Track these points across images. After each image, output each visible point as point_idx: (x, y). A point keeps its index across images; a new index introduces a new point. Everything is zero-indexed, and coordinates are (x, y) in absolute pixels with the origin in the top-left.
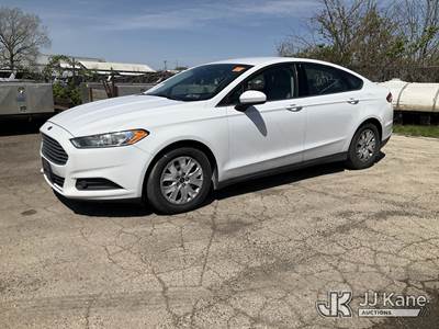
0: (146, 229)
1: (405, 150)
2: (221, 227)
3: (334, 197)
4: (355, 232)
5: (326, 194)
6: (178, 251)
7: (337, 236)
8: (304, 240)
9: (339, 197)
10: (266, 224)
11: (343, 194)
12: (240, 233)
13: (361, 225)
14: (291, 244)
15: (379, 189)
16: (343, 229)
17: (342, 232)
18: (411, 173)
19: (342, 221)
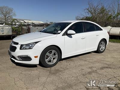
0: (28, 72)
1: (111, 47)
2: (52, 72)
3: (89, 62)
4: (93, 74)
5: (86, 61)
6: (37, 80)
7: (87, 75)
8: (77, 77)
9: (90, 62)
10: (66, 71)
11: (91, 61)
12: (57, 74)
13: (95, 72)
14: (73, 78)
15: (102, 59)
16: (90, 73)
17: (89, 74)
18: (112, 54)
19: (90, 70)
